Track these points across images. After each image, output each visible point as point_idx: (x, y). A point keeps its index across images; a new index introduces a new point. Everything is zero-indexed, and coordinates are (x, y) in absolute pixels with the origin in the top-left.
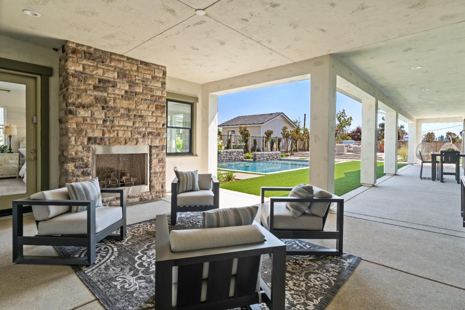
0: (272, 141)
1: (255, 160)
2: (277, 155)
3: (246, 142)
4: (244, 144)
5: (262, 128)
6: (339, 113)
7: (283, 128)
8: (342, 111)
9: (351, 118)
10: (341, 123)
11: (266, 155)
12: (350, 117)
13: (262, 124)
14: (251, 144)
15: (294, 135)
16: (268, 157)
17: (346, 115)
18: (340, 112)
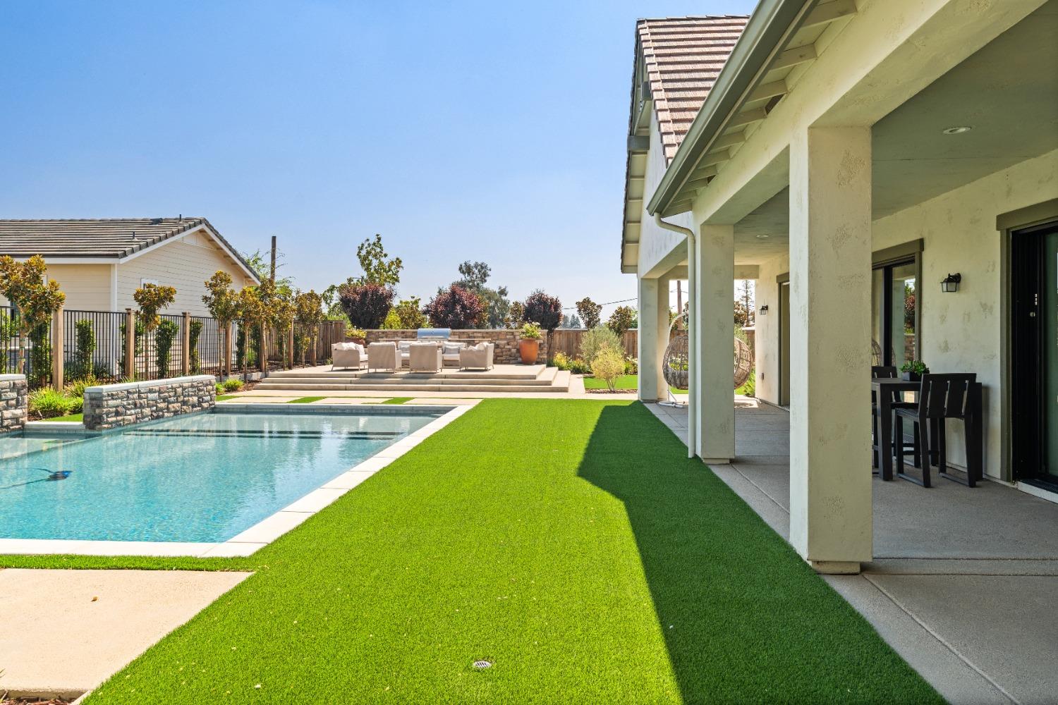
0: (165, 330)
1: (94, 424)
2: (199, 390)
3: (39, 333)
4: (28, 345)
5: (115, 273)
6: (366, 245)
7: (214, 278)
8: (373, 240)
9: (398, 262)
10: (371, 276)
11: (150, 396)
12: (397, 259)
13: (116, 256)
14: (61, 341)
15: (257, 306)
16: (162, 405)
17: (384, 252)
18: (367, 243)
